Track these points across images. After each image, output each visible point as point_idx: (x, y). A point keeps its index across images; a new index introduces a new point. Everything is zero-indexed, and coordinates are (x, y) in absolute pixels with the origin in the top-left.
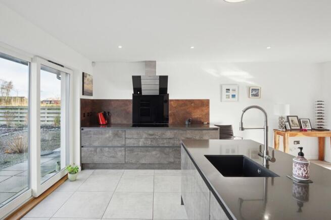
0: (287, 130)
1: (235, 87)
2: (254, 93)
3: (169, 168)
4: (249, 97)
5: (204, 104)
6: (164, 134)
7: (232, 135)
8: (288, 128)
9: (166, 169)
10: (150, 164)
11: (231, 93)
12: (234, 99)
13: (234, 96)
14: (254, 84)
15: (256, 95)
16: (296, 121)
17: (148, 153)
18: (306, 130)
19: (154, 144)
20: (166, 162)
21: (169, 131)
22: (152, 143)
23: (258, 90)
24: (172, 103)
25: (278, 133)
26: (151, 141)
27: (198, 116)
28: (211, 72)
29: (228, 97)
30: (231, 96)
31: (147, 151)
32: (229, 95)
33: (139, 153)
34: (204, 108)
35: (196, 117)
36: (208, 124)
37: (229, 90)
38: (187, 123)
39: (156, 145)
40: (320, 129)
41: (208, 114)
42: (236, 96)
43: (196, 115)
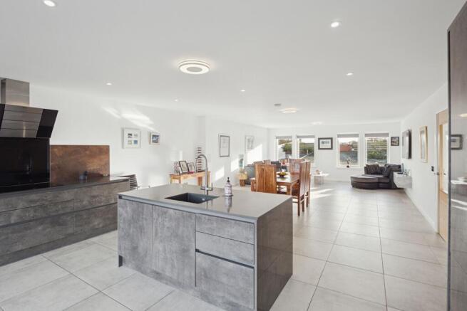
0: (180, 174)
1: (137, 133)
2: (155, 139)
3: (65, 244)
4: (150, 143)
5: (103, 151)
6: (58, 197)
7: (136, 185)
8: (181, 172)
9: (60, 247)
10: (31, 248)
11: (133, 138)
12: (135, 146)
13: (136, 142)
14: (154, 130)
15: (156, 142)
16: (185, 165)
17: (29, 231)
18: (192, 173)
19: (40, 214)
20: (61, 237)
21: (65, 191)
22: (37, 214)
23: (158, 136)
24: (56, 150)
25: (174, 178)
26: (35, 212)
27: (95, 167)
28: (111, 111)
29: (130, 142)
30: (133, 142)
31: (26, 229)
32: (131, 141)
33: (10, 235)
34: (102, 157)
35: (92, 168)
36: (109, 176)
37: (131, 135)
38: (82, 177)
39: (44, 215)
40: (200, 171)
41: (107, 164)
42: (139, 142)
43: (93, 166)
